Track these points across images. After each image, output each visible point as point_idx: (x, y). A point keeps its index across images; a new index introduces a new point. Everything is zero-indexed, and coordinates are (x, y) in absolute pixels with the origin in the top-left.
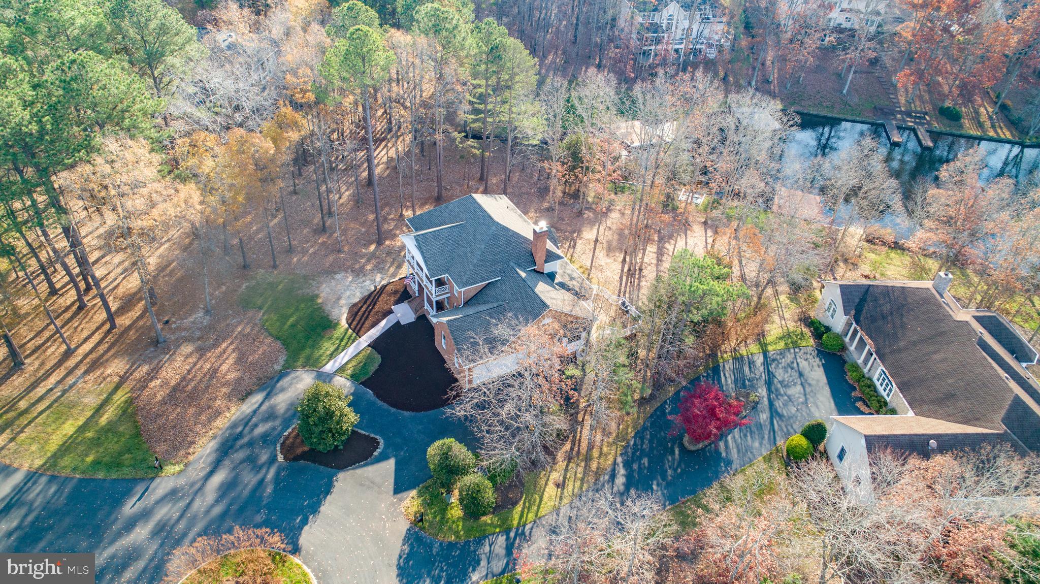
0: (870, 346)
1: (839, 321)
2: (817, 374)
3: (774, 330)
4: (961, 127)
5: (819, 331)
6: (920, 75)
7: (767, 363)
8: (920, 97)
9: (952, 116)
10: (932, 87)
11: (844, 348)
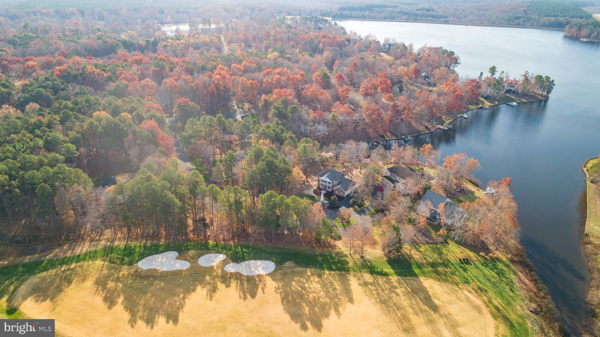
0: (395, 175)
1: (389, 174)
2: (389, 182)
3: (380, 180)
4: (385, 138)
5: (386, 177)
6: (374, 129)
7: (382, 183)
8: (374, 133)
9: (383, 136)
10: (377, 132)
11: (391, 178)
